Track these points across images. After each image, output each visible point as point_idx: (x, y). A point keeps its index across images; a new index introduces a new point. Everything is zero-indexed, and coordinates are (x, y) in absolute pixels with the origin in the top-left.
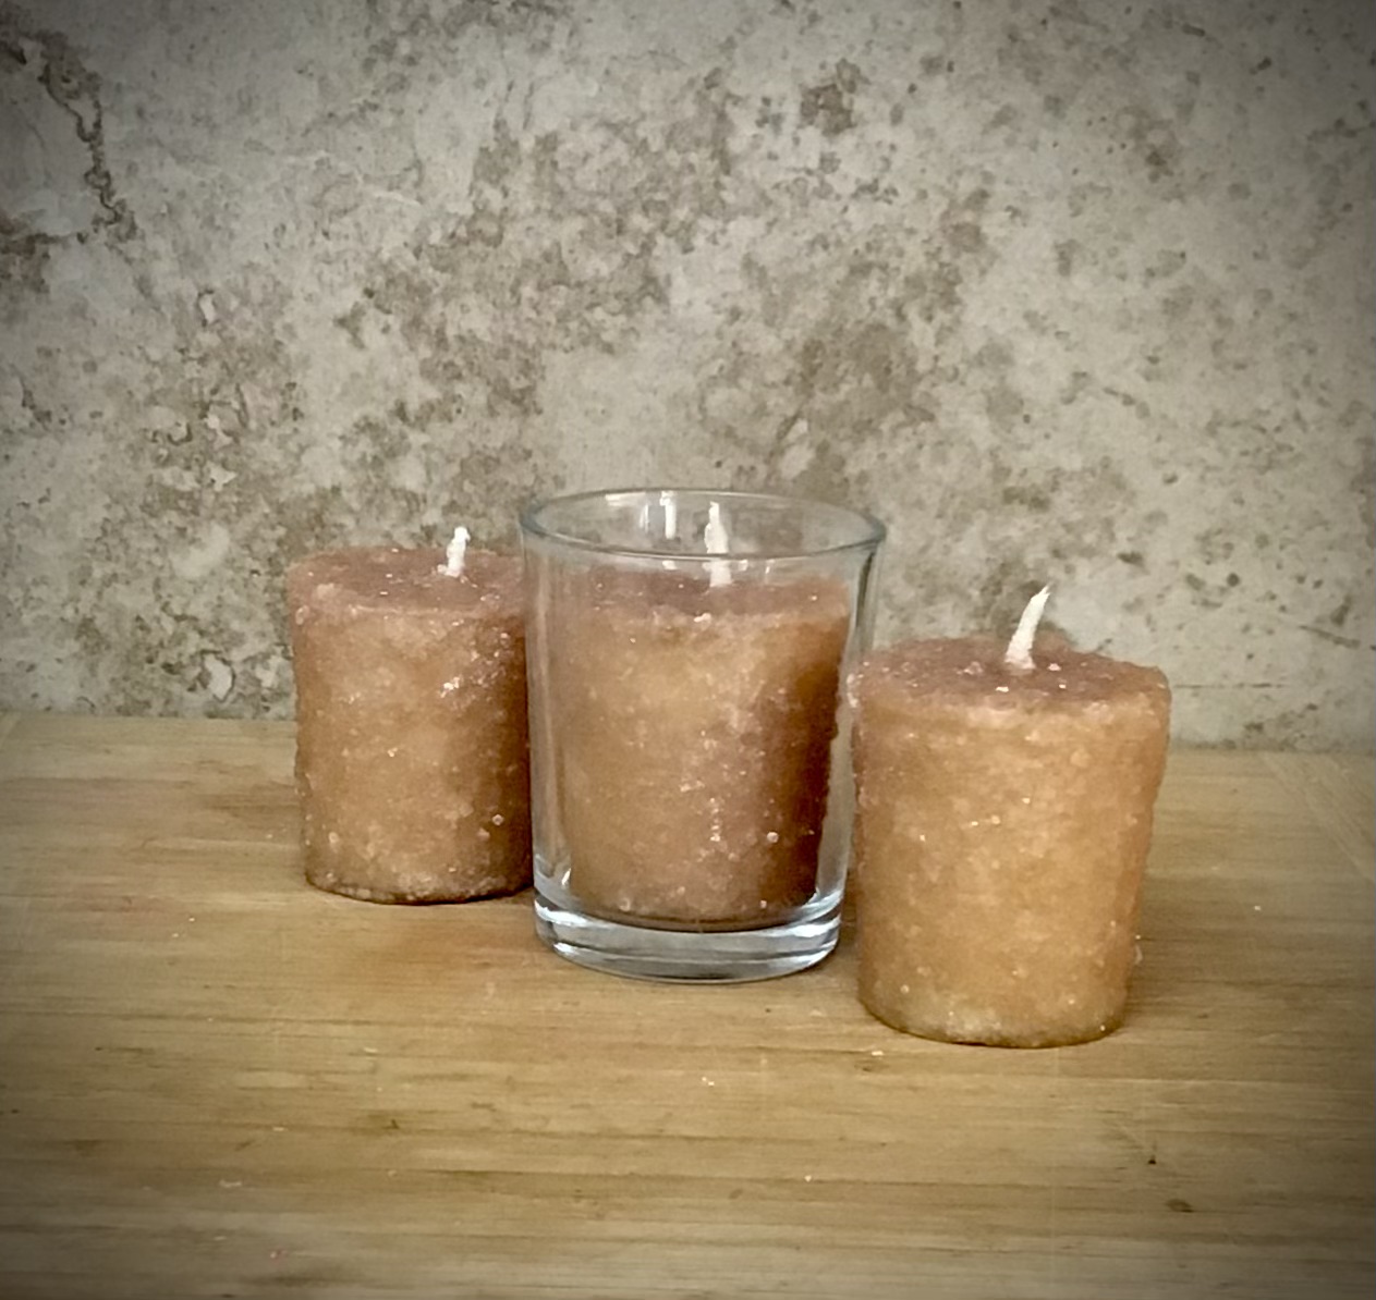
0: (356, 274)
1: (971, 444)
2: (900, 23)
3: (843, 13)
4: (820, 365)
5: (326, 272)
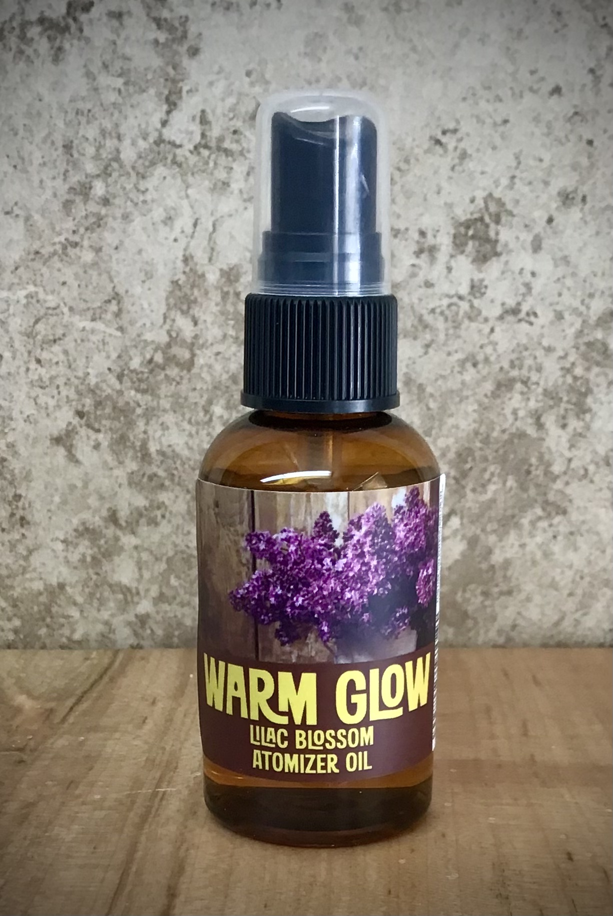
0: (67, 397)
1: (598, 534)
2: (541, 160)
3: (490, 151)
4: (471, 468)
5: (40, 396)
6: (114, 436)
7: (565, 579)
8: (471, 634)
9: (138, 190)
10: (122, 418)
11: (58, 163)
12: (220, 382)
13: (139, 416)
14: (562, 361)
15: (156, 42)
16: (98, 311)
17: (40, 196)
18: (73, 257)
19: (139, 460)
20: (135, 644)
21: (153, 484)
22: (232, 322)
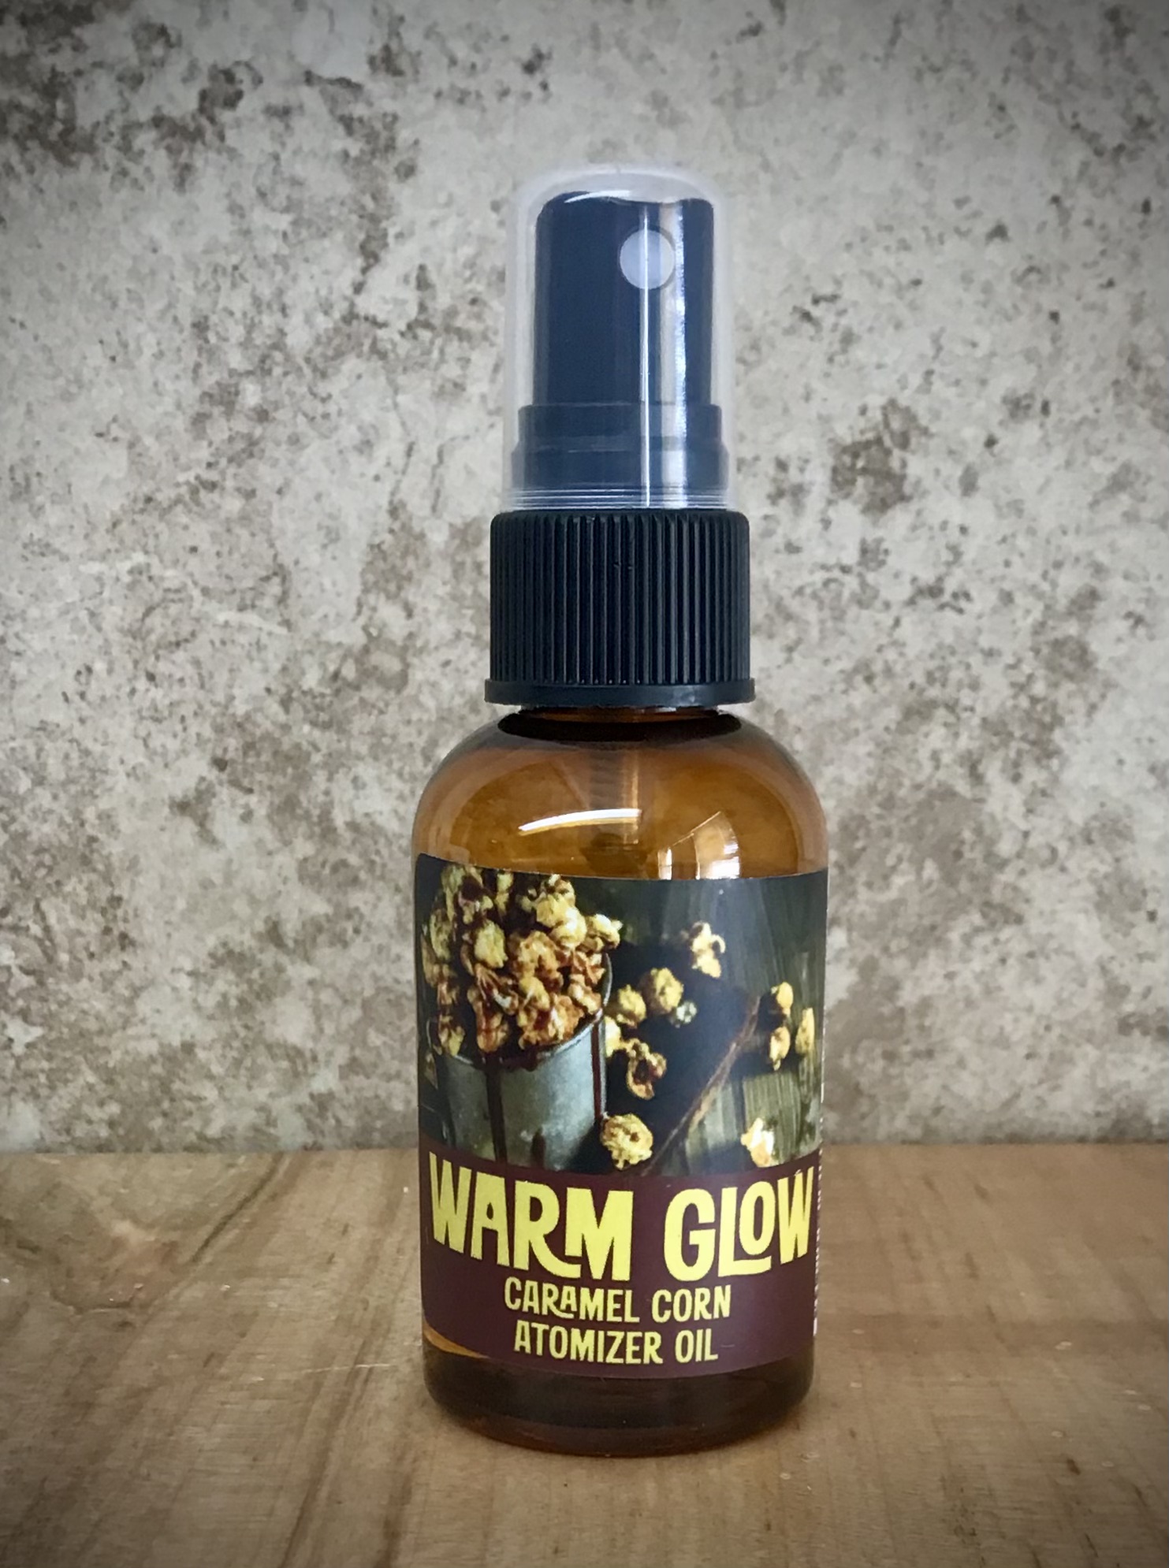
6: (277, 801)
7: (1020, 1031)
8: (866, 1123)
9: (314, 395)
10: (290, 770)
11: (183, 354)
12: (450, 710)
13: (317, 765)
14: (1011, 672)
15: (346, 154)
16: (249, 595)
17: (153, 407)
18: (209, 506)
19: (316, 839)
20: (310, 1141)
21: (341, 876)
22: (470, 612)
